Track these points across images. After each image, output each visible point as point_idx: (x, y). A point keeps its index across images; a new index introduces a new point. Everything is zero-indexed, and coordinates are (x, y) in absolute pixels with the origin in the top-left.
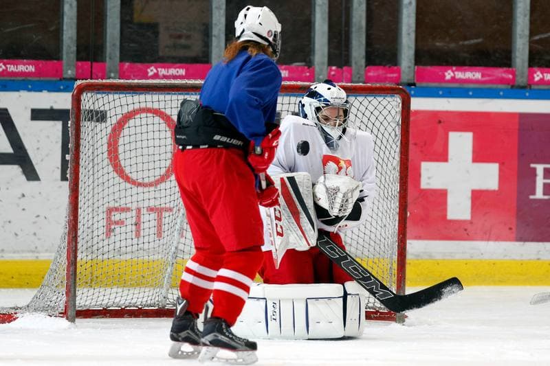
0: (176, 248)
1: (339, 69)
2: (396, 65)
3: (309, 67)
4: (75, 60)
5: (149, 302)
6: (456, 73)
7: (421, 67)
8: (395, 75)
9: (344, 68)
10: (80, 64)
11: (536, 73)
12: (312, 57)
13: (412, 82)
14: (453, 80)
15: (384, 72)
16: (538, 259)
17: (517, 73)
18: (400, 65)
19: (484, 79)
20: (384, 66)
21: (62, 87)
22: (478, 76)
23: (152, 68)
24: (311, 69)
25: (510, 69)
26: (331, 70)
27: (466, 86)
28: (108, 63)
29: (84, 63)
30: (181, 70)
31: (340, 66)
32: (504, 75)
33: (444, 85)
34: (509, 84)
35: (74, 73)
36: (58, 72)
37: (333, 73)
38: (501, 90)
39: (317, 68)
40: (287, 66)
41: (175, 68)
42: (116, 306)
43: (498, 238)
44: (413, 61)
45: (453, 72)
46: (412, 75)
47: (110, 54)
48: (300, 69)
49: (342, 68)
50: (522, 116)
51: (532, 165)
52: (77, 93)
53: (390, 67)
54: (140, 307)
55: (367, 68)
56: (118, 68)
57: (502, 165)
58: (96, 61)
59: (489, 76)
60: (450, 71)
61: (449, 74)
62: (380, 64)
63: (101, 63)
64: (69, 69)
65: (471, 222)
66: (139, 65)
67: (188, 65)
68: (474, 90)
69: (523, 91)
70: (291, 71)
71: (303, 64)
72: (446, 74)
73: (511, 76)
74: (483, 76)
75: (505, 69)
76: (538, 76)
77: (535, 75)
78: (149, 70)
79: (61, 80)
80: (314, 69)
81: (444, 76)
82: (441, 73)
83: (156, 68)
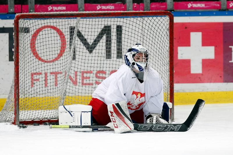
0: (65, 91)
1: (138, 4)
2: (164, 2)
3: (124, 4)
4: (14, 4)
5: (53, 117)
6: (193, 4)
7: (177, 2)
8: (164, 7)
9: (140, 4)
10: (16, 6)
11: (230, 3)
13: (172, 9)
14: (192, 8)
15: (159, 5)
17: (222, 4)
18: (166, 2)
19: (206, 7)
20: (159, 2)
21: (8, 17)
22: (203, 5)
23: (50, 7)
24: (125, 5)
25: (218, 2)
26: (134, 5)
27: (198, 10)
28: (29, 5)
29: (18, 5)
30: (64, 7)
31: (138, 3)
32: (216, 5)
33: (187, 10)
34: (217, 9)
35: (14, 10)
36: (6, 10)
37: (135, 6)
38: (214, 12)
39: (128, 5)
40: (113, 4)
41: (61, 6)
42: (38, 119)
43: (215, 81)
45: (191, 4)
46: (172, 6)
47: (30, 1)
48: (119, 5)
49: (139, 4)
50: (225, 24)
51: (230, 47)
52: (17, 19)
53: (162, 3)
54: (49, 119)
55: (151, 3)
56: (34, 7)
57: (216, 47)
58: (24, 4)
59: (208, 5)
60: (190, 4)
61: (190, 5)
62: (157, 2)
63: (26, 5)
64: (11, 9)
65: (202, 75)
66: (44, 6)
67: (67, 5)
68: (201, 12)
69: (224, 12)
70: (115, 6)
71: (121, 2)
72: (188, 5)
73: (218, 5)
74: (206, 5)
75: (216, 2)
77: (230, 4)
78: (48, 8)
79: (7, 13)
80: (126, 4)
81: (187, 6)
82: (185, 5)
83: (52, 7)
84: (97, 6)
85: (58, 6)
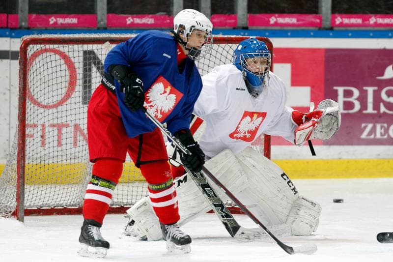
2: (233, 13)
3: (169, 15)
5: (72, 203)
6: (278, 19)
7: (252, 15)
8: (233, 21)
11: (336, 18)
12: (171, 9)
13: (245, 26)
14: (276, 24)
15: (225, 18)
16: (340, 159)
17: (323, 18)
18: (236, 13)
19: (300, 23)
20: (225, 14)
23: (53, 18)
24: (171, 17)
25: (318, 15)
27: (286, 28)
28: (20, 15)
29: (2, 15)
30: (74, 19)
32: (314, 20)
33: (270, 28)
34: (317, 26)
38: (312, 31)
40: (153, 15)
41: (70, 18)
42: (47, 207)
44: (246, 10)
45: (276, 18)
46: (245, 20)
47: (21, 8)
48: (162, 17)
50: (328, 51)
51: (335, 88)
53: (229, 15)
54: (65, 206)
55: (212, 16)
56: (27, 18)
57: (312, 87)
58: (11, 13)
59: (303, 20)
60: (273, 18)
61: (273, 20)
62: (222, 13)
63: (15, 15)
66: (43, 16)
67: (80, 15)
68: (292, 31)
69: (328, 32)
70: (156, 19)
71: (165, 13)
72: (271, 20)
73: (318, 21)
74: (298, 20)
75: (314, 15)
76: (338, 20)
77: (336, 20)
78: (50, 20)
81: (269, 21)
82: (266, 19)
83: (56, 18)
84: (128, 17)
85: (65, 17)
